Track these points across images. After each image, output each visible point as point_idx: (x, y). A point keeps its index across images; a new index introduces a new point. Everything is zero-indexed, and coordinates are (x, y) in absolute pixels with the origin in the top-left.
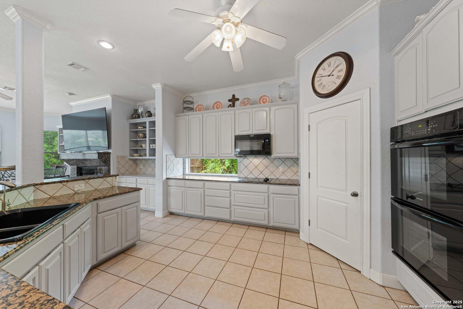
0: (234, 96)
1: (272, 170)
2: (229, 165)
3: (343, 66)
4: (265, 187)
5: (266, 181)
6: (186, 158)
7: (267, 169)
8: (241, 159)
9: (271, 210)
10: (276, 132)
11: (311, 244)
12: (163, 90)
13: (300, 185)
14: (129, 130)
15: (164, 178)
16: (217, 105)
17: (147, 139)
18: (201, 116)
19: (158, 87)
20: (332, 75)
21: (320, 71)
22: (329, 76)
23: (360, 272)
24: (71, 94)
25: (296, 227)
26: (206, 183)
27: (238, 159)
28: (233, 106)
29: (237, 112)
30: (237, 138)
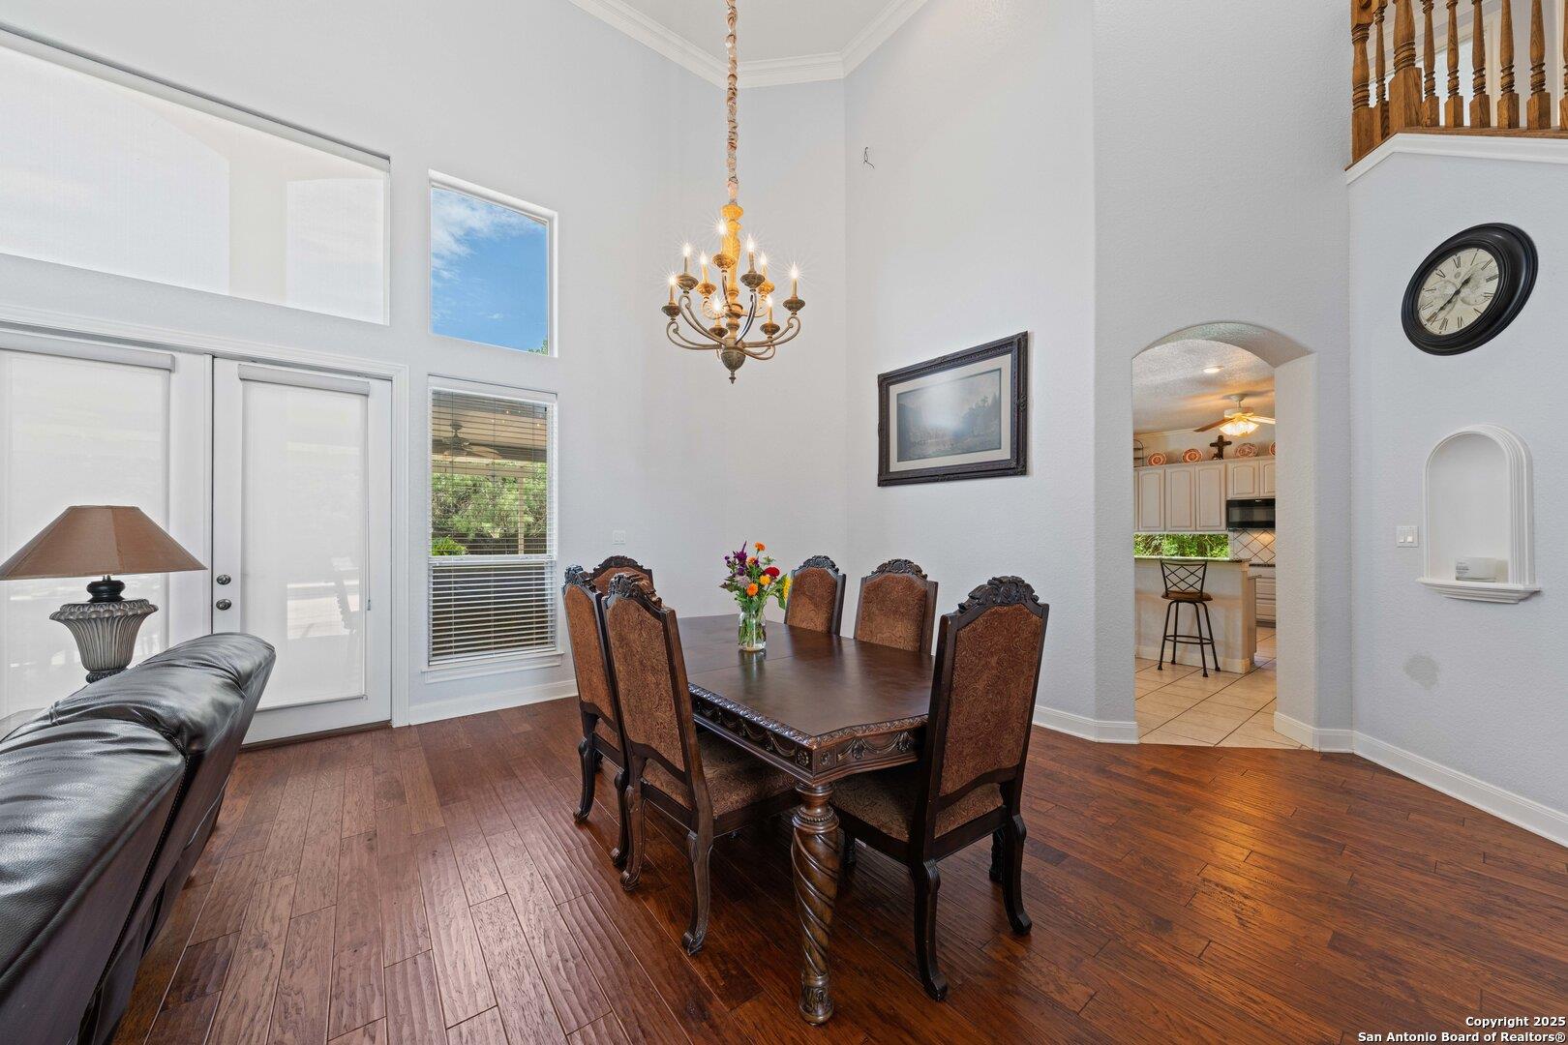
0: (1221, 438)
16: (1191, 455)
27: (1231, 534)
28: (1220, 455)
29: (1231, 466)
30: (1230, 504)
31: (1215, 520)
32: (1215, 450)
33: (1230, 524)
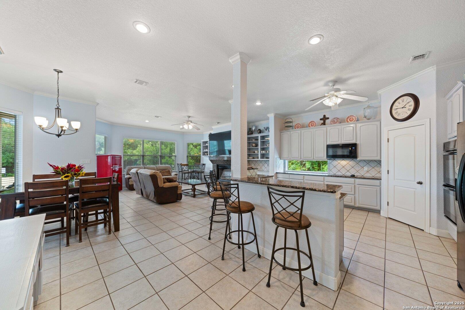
0: (324, 116)
1: (357, 169)
2: (309, 166)
3: (412, 103)
4: (352, 180)
5: (353, 176)
6: (286, 160)
7: (353, 169)
8: (331, 161)
9: (357, 195)
10: (361, 142)
11: (389, 218)
12: (275, 117)
13: (381, 179)
14: (247, 142)
15: (275, 172)
16: (312, 124)
17: (259, 147)
18: (300, 131)
19: (271, 116)
20: (405, 107)
21: (396, 104)
22: (402, 108)
23: (423, 230)
24: (218, 123)
25: (378, 208)
26: (305, 176)
27: (329, 161)
28: (324, 124)
29: (329, 128)
30: (328, 146)
31: (321, 155)
32: (322, 122)
33: (328, 156)
